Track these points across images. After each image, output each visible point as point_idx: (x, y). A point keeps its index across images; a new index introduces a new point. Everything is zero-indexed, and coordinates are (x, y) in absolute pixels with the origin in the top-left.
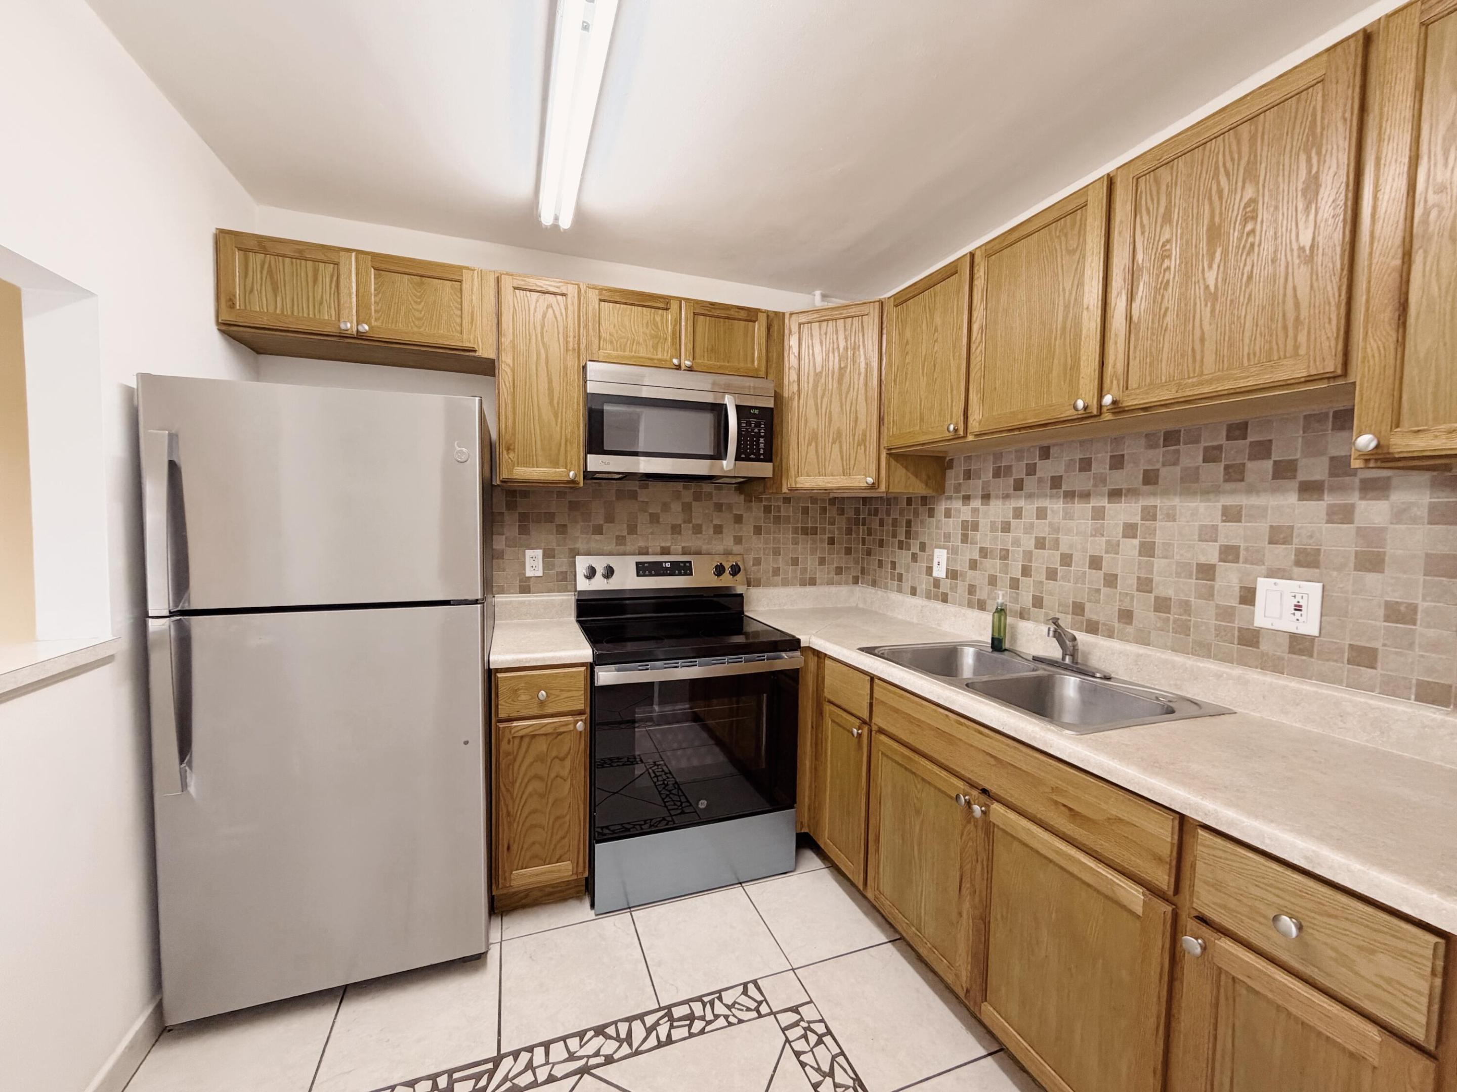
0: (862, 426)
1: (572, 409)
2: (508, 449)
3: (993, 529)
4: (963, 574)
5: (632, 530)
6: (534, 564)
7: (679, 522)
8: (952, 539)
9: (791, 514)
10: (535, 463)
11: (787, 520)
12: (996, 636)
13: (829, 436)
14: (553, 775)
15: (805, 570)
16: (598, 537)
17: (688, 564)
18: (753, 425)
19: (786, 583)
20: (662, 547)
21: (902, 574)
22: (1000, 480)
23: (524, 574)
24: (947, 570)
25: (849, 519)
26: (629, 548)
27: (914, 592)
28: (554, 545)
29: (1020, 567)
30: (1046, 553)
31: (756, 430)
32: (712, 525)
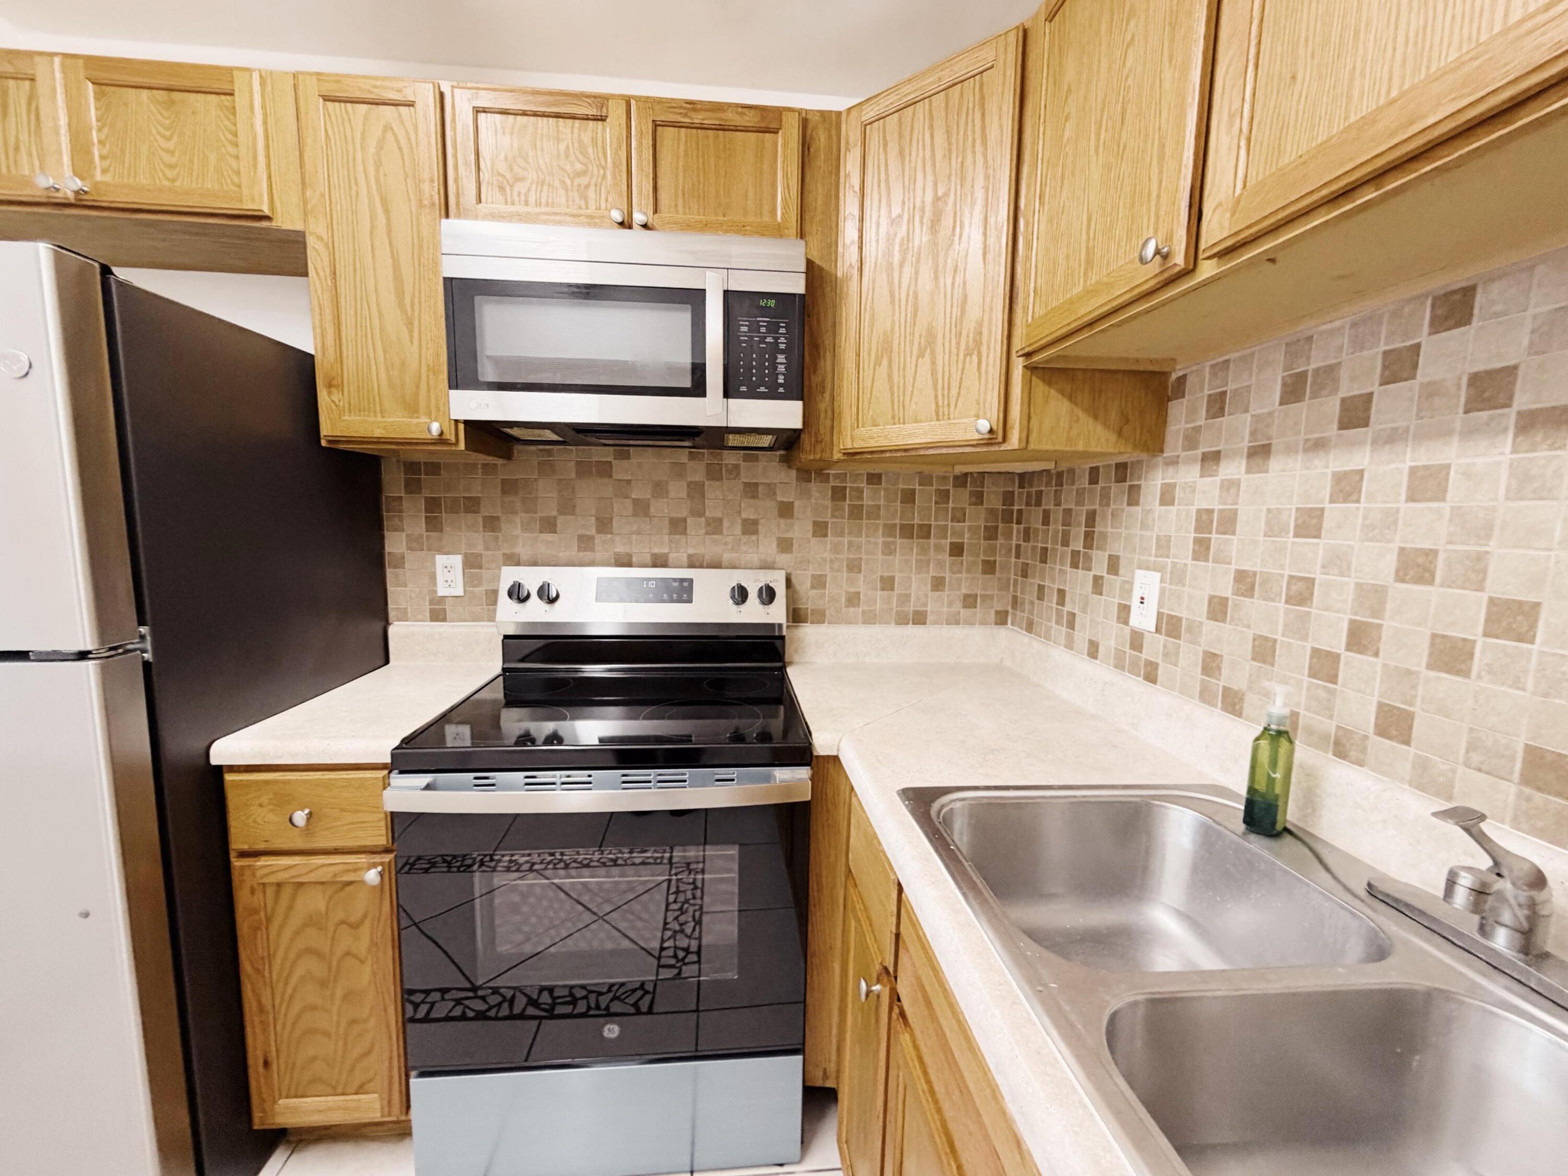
0: (974, 312)
1: (435, 313)
2: (330, 386)
3: (1273, 528)
4: (1194, 628)
5: (604, 525)
6: (450, 577)
7: (684, 514)
8: (1173, 550)
9: (882, 502)
10: (378, 409)
11: (875, 512)
12: (1260, 785)
13: (912, 342)
14: (339, 951)
15: (905, 598)
16: (548, 537)
17: (685, 584)
18: (763, 330)
19: (870, 619)
20: (653, 555)
21: (1074, 615)
22: (1301, 409)
23: (435, 592)
24: (1160, 616)
25: (992, 512)
26: (599, 555)
27: (1093, 651)
28: (480, 549)
29: (1345, 626)
30: (1433, 594)
31: (769, 340)
32: (740, 521)
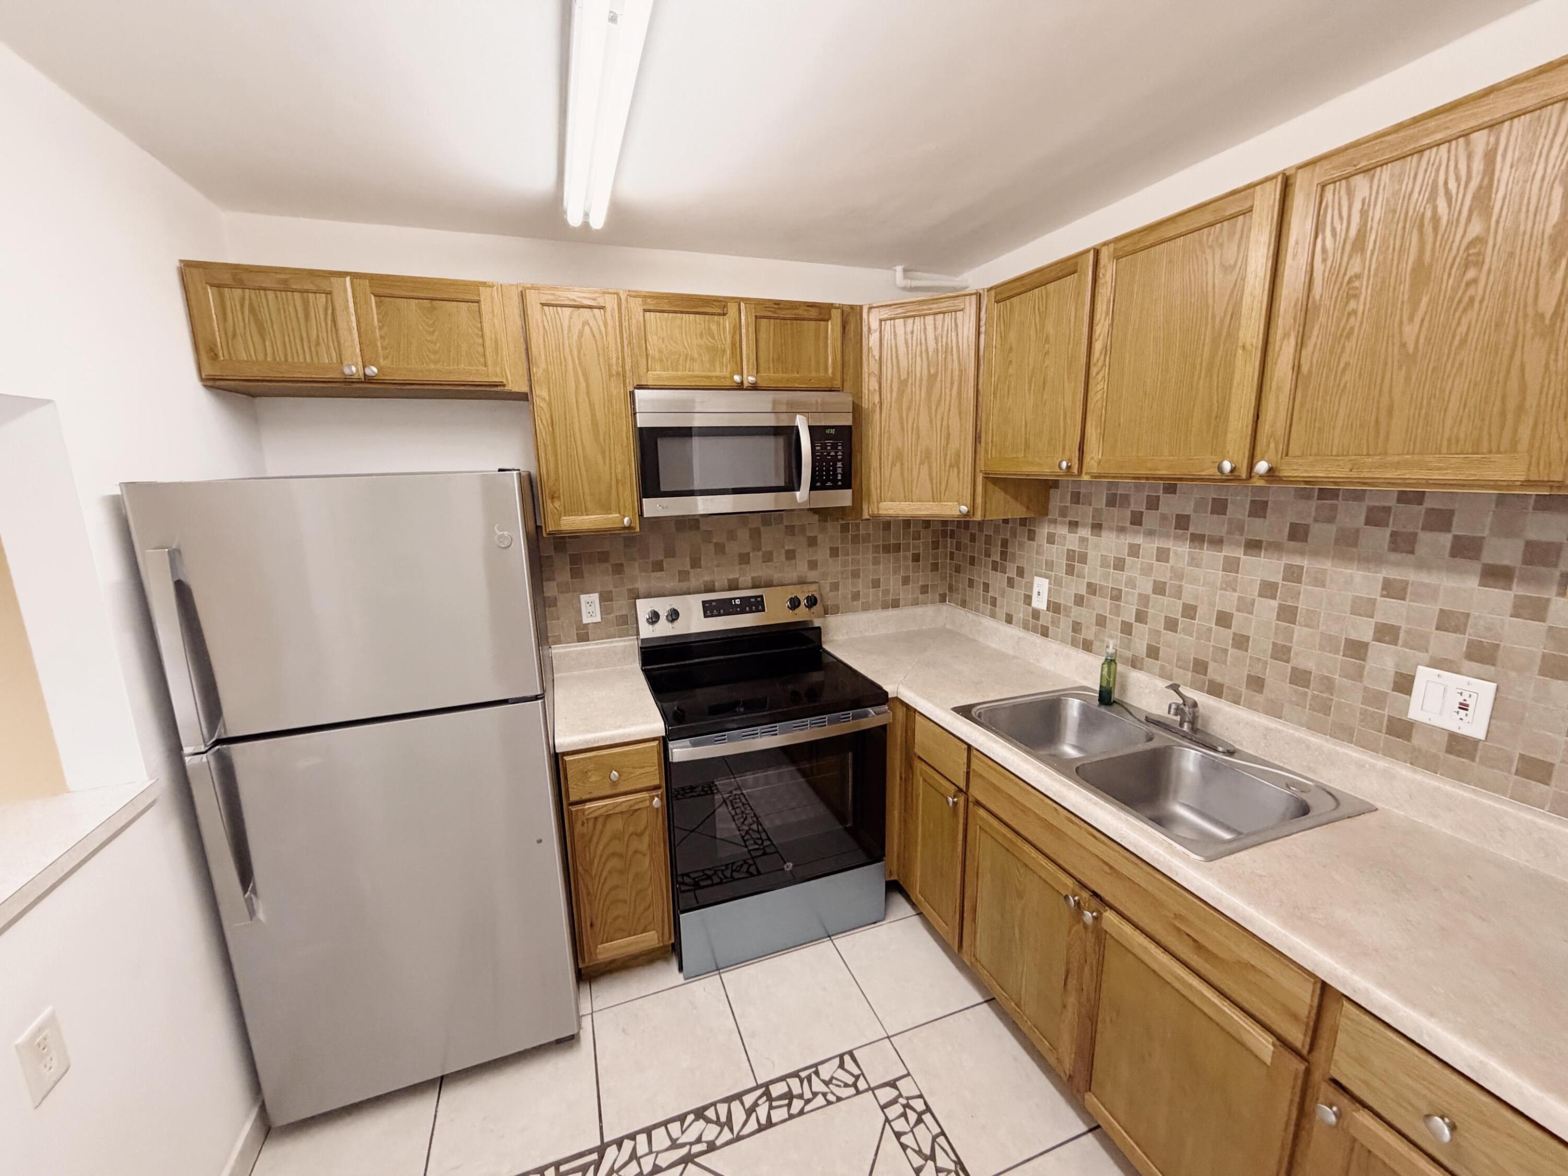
0: (955, 444)
1: (622, 445)
2: (553, 498)
3: (1104, 564)
4: (1068, 610)
5: (696, 563)
6: (591, 609)
7: (748, 551)
8: (1054, 569)
9: (871, 532)
10: (584, 509)
11: (867, 538)
12: (1104, 684)
13: (916, 455)
14: (630, 852)
15: (886, 592)
16: (659, 574)
17: (759, 599)
18: (829, 448)
19: (866, 608)
20: (729, 580)
21: (996, 599)
22: (1115, 510)
23: (581, 621)
24: (1049, 602)
25: (934, 532)
26: (694, 583)
27: (1009, 620)
28: (611, 588)
29: (1134, 611)
30: (1165, 600)
31: (833, 454)
32: (783, 551)
